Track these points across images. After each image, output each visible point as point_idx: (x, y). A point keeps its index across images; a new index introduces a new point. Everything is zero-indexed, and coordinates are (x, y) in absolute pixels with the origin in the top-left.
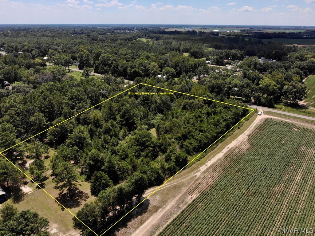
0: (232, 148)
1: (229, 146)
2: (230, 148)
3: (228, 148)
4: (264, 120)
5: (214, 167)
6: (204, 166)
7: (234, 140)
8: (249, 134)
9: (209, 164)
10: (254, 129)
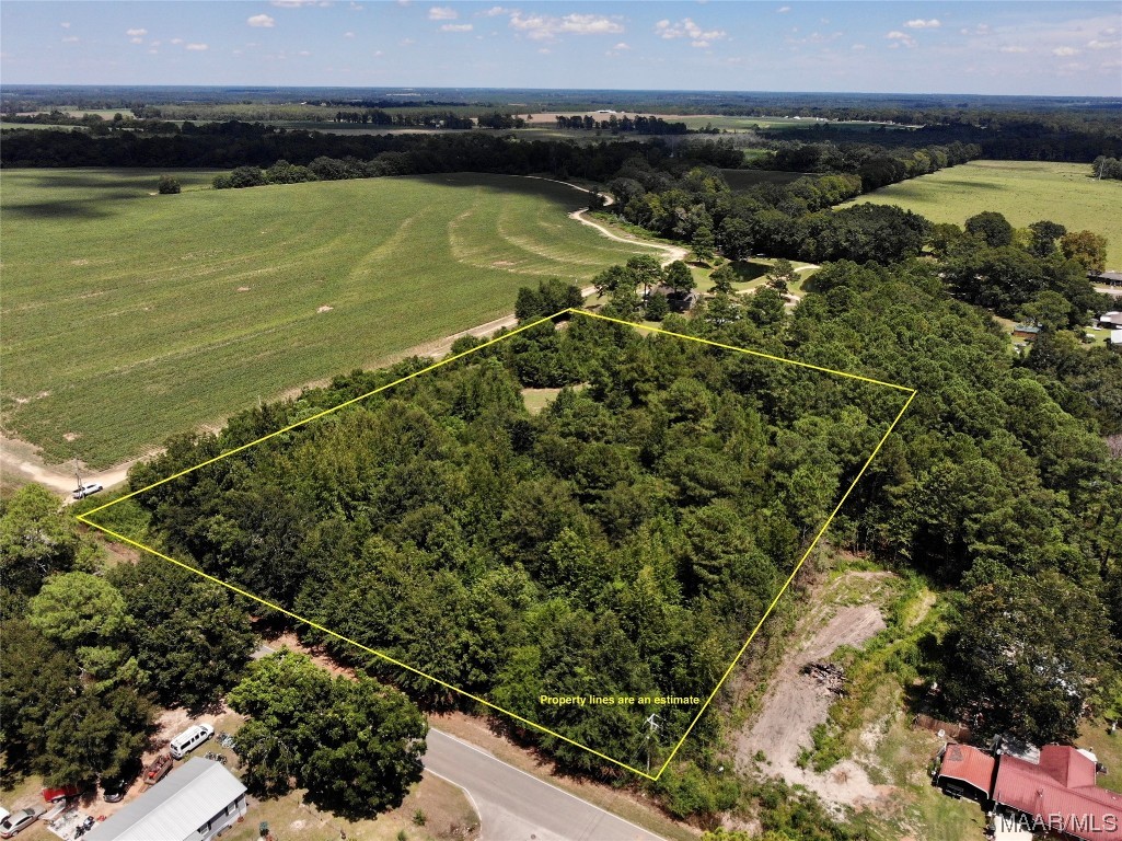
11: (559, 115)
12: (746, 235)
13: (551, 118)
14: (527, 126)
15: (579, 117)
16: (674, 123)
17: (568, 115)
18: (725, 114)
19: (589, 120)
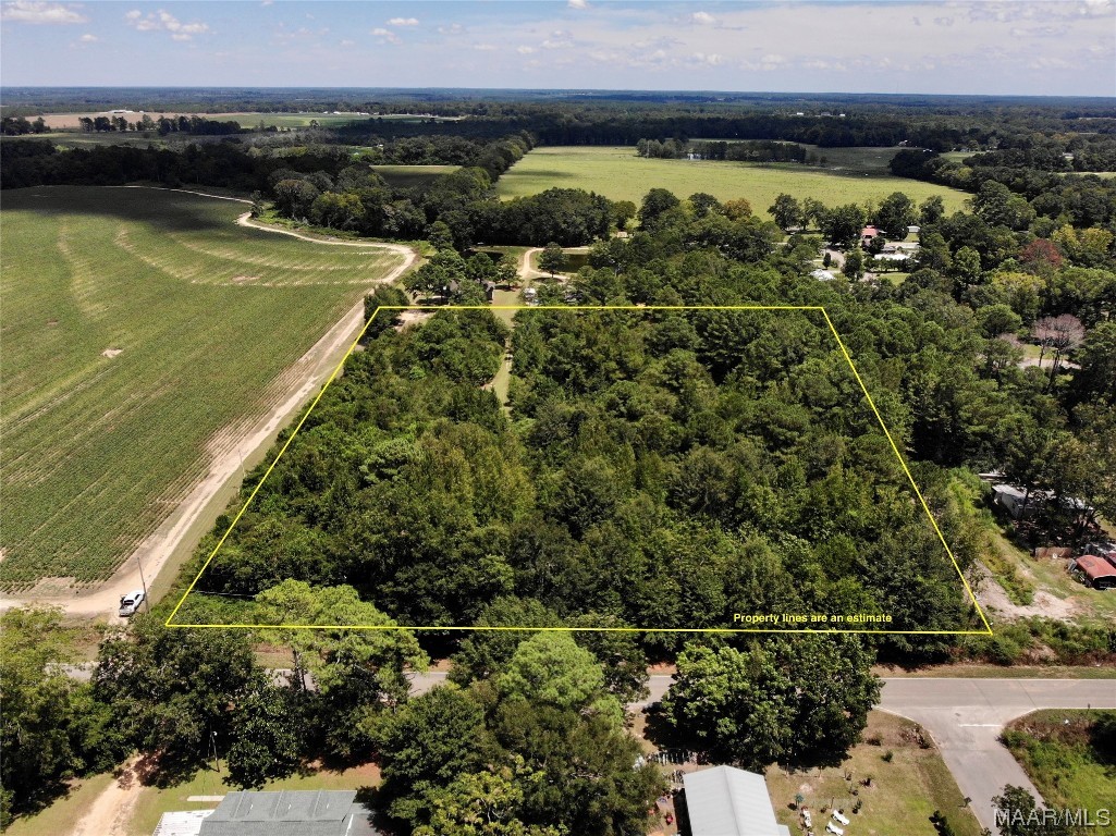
0: (258, 430)
1: (267, 434)
2: (263, 430)
3: (267, 430)
4: (123, 568)
5: (286, 393)
6: (309, 389)
7: (255, 450)
8: (204, 482)
9: (300, 394)
10: (185, 507)
11: (84, 116)
12: (467, 225)
13: (72, 121)
14: (48, 130)
15: (105, 119)
16: (225, 121)
17: (93, 117)
18: (257, 111)
19: (122, 122)
